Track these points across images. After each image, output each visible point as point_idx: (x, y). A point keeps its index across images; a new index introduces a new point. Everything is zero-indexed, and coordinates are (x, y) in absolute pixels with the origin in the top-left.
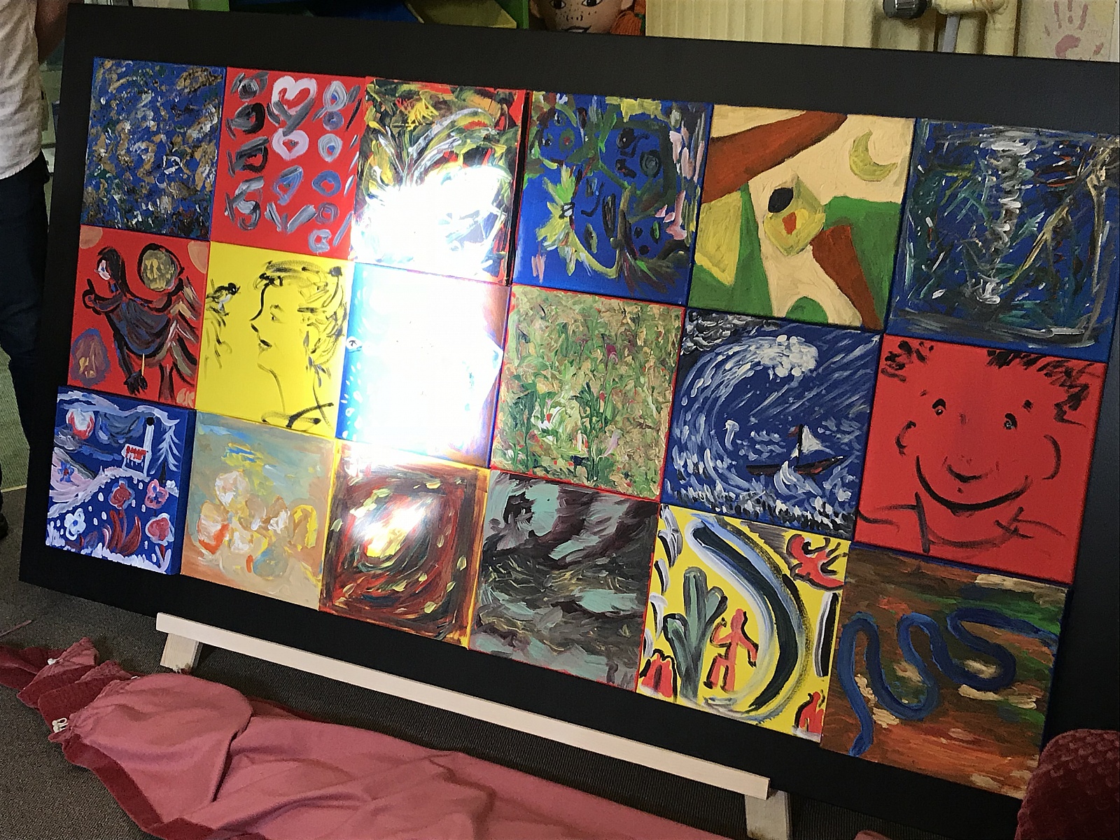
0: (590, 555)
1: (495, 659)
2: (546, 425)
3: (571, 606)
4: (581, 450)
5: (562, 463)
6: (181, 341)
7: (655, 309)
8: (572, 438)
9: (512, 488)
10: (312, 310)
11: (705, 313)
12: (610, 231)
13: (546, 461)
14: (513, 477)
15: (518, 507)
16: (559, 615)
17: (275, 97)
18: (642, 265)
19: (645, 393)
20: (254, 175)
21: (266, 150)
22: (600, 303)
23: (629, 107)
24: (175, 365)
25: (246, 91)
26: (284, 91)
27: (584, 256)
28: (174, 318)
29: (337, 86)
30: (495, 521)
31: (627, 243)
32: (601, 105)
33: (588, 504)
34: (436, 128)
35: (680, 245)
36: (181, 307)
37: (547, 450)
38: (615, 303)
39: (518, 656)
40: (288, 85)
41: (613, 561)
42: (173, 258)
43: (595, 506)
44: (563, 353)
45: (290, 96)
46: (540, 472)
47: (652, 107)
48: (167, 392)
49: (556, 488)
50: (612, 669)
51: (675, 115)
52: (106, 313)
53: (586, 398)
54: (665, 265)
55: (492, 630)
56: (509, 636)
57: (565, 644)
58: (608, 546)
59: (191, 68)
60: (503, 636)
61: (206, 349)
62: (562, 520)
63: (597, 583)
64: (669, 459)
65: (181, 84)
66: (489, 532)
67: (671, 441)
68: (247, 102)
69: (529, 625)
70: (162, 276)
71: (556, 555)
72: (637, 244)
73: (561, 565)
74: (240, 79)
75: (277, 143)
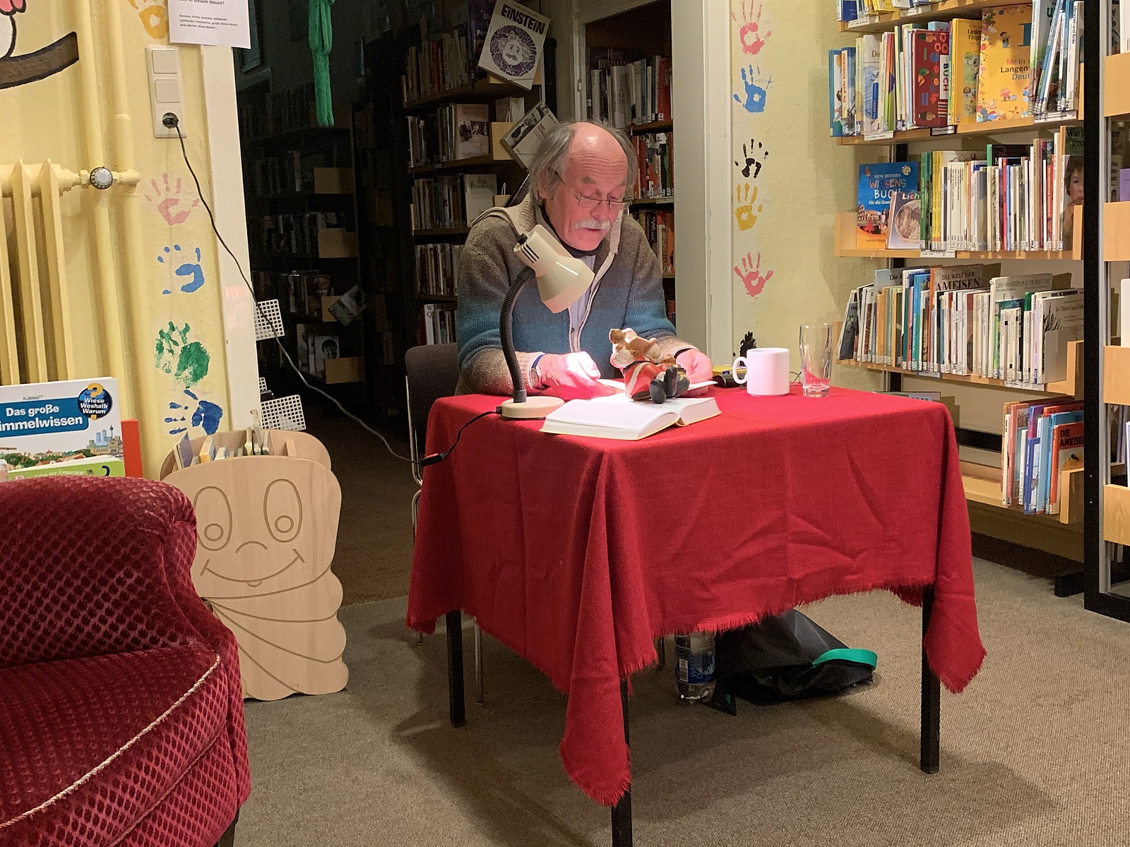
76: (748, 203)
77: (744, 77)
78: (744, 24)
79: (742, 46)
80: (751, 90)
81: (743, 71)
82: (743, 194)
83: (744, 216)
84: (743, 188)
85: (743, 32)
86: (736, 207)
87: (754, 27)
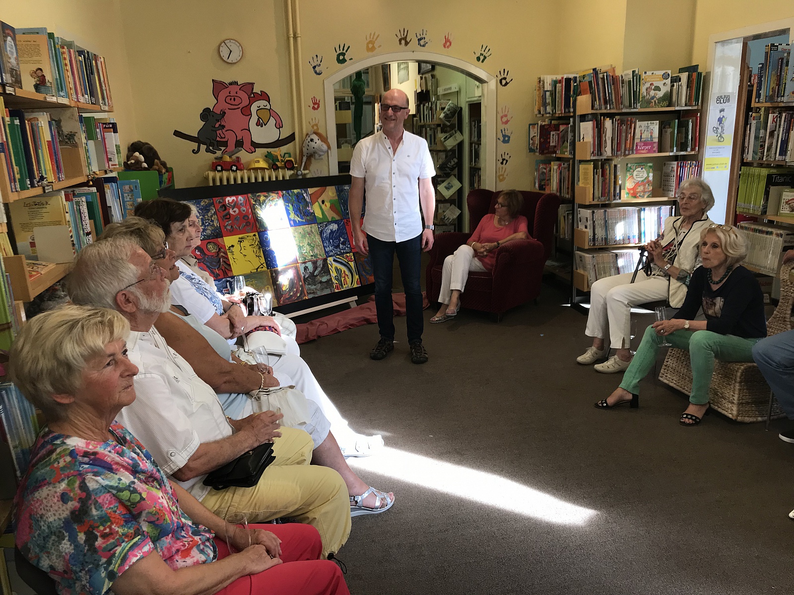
0: (320, 272)
1: (313, 298)
2: (305, 251)
3: (321, 282)
4: (312, 254)
5: (310, 257)
6: (224, 262)
7: (313, 225)
8: (309, 252)
9: (303, 265)
10: (253, 245)
11: (321, 223)
12: (301, 214)
13: (307, 258)
14: (303, 263)
15: (306, 268)
16: (320, 285)
17: (227, 202)
18: (308, 218)
19: (317, 240)
20: (228, 220)
21: (229, 214)
22: (305, 226)
23: (296, 191)
24: (225, 268)
25: (220, 202)
26: (229, 201)
27: (299, 219)
28: (221, 257)
29: (240, 197)
30: (303, 273)
31: (304, 215)
32: (291, 192)
33: (316, 263)
34: (266, 201)
35: (312, 213)
36: (222, 254)
37: (306, 256)
38: (307, 226)
39: (316, 296)
40: (229, 199)
41: (324, 271)
42: (215, 244)
43: (318, 263)
44: (302, 237)
45: (230, 201)
46: (307, 261)
47: (299, 190)
48: (225, 275)
49: (310, 262)
50: (331, 290)
51: (303, 191)
52: (202, 262)
53: (309, 244)
54: (312, 217)
55: (310, 293)
56: (313, 293)
57: (323, 289)
58: (322, 269)
59: (204, 200)
60: (312, 293)
61: (231, 262)
62: (314, 267)
63: (323, 276)
64: (325, 250)
65: (202, 204)
66: (303, 275)
67: (324, 247)
68: (220, 205)
69: (316, 289)
70: (214, 249)
71: (315, 275)
72: (306, 214)
73: (317, 276)
74: (217, 200)
75: (231, 212)
76: (503, 173)
77: (502, 132)
78: (502, 115)
79: (501, 122)
80: (504, 136)
81: (502, 130)
82: (501, 170)
83: (501, 177)
84: (501, 169)
85: (502, 118)
86: (498, 175)
87: (506, 116)
